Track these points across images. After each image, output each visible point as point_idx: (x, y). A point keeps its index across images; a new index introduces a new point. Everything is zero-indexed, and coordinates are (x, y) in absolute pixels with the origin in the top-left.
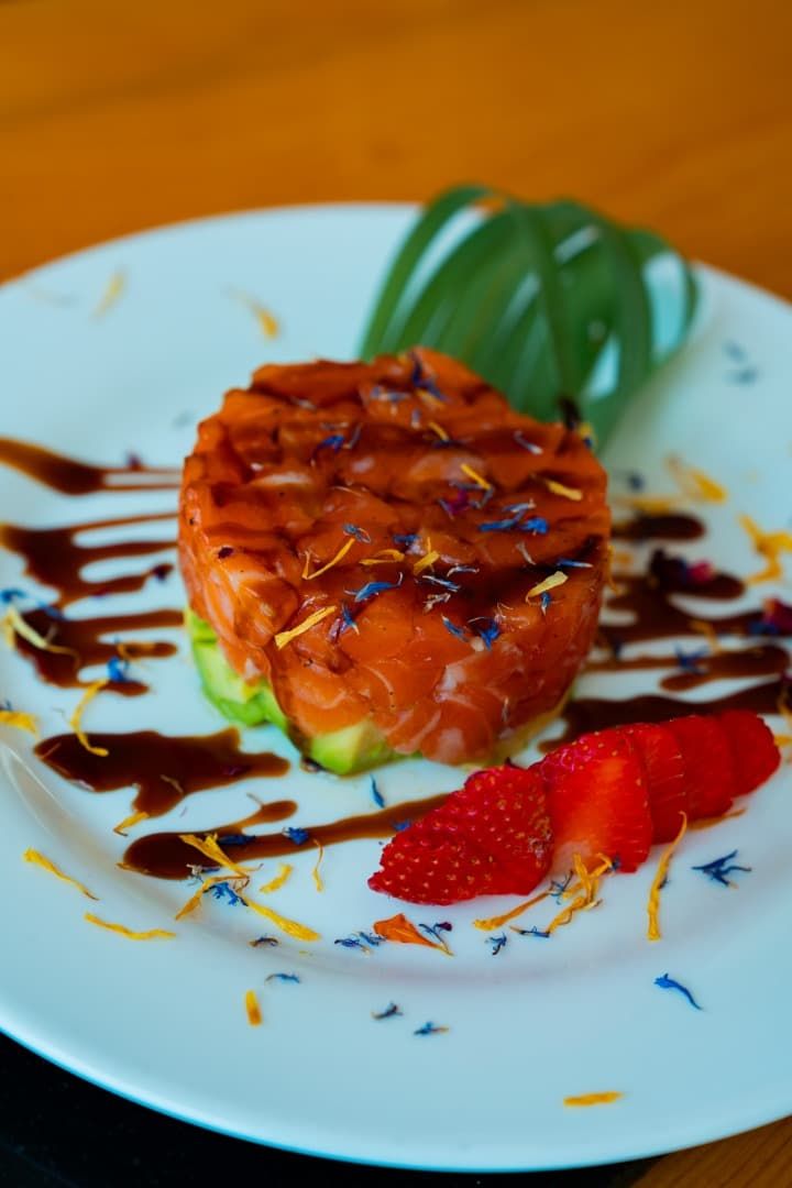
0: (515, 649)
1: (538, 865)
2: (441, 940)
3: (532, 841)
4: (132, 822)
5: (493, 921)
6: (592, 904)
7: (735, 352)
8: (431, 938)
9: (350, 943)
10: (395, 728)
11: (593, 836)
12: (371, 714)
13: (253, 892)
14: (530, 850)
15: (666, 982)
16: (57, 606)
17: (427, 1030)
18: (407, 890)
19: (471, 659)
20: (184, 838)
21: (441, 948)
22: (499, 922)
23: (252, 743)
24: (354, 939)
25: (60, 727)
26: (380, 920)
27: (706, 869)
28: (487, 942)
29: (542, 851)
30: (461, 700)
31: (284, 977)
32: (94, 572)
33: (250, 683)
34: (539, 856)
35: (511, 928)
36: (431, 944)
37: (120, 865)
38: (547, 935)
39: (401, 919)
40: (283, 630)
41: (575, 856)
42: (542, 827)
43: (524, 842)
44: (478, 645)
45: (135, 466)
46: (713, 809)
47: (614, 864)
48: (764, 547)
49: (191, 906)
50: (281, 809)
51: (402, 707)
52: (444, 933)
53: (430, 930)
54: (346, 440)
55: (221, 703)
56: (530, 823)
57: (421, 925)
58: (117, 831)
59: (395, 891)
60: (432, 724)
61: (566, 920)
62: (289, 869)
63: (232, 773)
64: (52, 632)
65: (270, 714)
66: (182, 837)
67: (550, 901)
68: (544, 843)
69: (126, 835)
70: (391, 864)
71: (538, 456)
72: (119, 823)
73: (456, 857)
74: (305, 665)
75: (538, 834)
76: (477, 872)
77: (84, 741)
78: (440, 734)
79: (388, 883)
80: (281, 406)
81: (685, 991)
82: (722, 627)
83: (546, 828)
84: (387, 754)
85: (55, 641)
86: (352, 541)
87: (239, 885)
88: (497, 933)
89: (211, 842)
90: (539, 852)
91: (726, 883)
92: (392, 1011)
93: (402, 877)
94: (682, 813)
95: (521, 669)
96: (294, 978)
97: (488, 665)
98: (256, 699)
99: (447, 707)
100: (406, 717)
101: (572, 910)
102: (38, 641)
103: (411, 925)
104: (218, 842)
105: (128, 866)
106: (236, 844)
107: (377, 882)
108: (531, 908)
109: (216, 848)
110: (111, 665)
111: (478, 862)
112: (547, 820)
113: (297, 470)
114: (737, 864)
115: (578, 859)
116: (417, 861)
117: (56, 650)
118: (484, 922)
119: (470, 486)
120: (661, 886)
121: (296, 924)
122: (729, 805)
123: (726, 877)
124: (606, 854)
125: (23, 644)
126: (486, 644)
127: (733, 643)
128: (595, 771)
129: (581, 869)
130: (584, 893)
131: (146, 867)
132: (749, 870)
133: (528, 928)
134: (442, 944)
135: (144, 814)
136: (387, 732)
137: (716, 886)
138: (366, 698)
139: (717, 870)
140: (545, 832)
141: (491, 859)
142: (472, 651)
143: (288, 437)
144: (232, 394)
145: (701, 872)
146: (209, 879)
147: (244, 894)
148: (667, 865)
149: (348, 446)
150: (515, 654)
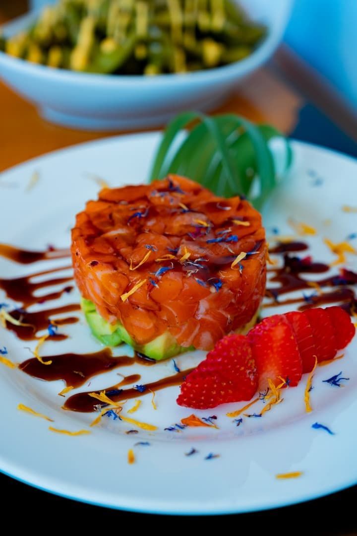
0: (230, 291)
1: (252, 384)
2: (213, 423)
3: (248, 371)
4: (66, 391)
5: (235, 412)
6: (279, 401)
7: (312, 173)
8: (208, 423)
9: (171, 429)
10: (180, 335)
11: (276, 368)
12: (168, 328)
13: (124, 413)
14: (248, 376)
15: (317, 426)
16: (23, 308)
17: (210, 457)
18: (194, 402)
19: (210, 297)
20: (90, 394)
21: (213, 426)
22: (238, 413)
23: (117, 353)
24: (173, 427)
25: (29, 355)
26: (183, 418)
27: (328, 381)
28: (233, 421)
29: (253, 377)
30: (209, 318)
31: (143, 444)
32: (39, 293)
33: (113, 324)
34: (252, 379)
35: (244, 415)
36: (208, 425)
37: (63, 408)
38: (260, 416)
39: (193, 417)
40: (124, 293)
41: (269, 380)
42: (251, 364)
43: (244, 373)
44: (213, 290)
45: (52, 249)
46: (329, 356)
47: (287, 382)
48: (336, 251)
49: (97, 421)
50: (133, 378)
51: (182, 324)
52: (214, 420)
53: (206, 420)
54: (143, 213)
55: (100, 338)
56: (246, 362)
57: (203, 418)
58: (60, 395)
59: (189, 404)
60: (197, 331)
61: (268, 409)
62: (140, 402)
63: (108, 366)
64: (21, 318)
65: (123, 337)
66: (89, 394)
67: (260, 402)
68: (254, 373)
69: (64, 396)
70: (185, 389)
71: (229, 211)
72: (61, 391)
73: (214, 382)
74: (136, 309)
75: (250, 368)
76: (224, 389)
77: (40, 360)
78: (201, 335)
79: (185, 400)
80: (112, 205)
81: (326, 428)
82: (322, 284)
83: (254, 365)
84: (178, 349)
85: (23, 321)
86: (150, 252)
87: (118, 411)
88: (238, 418)
89: (103, 395)
90: (252, 377)
91: (339, 385)
92: (193, 452)
93: (192, 395)
94: (314, 356)
95: (233, 301)
96: (147, 444)
97: (218, 299)
98: (116, 332)
99: (202, 321)
100: (184, 328)
101: (270, 404)
102: (16, 323)
103: (198, 419)
104: (106, 394)
105: (66, 408)
106: (114, 394)
107: (180, 401)
108: (252, 406)
109: (105, 397)
110: (49, 329)
111: (225, 384)
112: (253, 361)
113: (122, 228)
114: (343, 377)
115: (270, 380)
116: (197, 386)
117: (25, 325)
118: (231, 414)
119: (200, 226)
120: (310, 390)
121: (145, 424)
122: (335, 353)
123: (338, 383)
124: (283, 377)
125: (9, 325)
126: (217, 290)
127: (328, 290)
128: (271, 334)
129: (272, 386)
130: (275, 397)
131: (74, 408)
132: (349, 379)
133: (252, 414)
134: (213, 425)
135: (71, 387)
136: (177, 337)
137: (334, 388)
138: (165, 320)
139: (334, 381)
140: (253, 368)
141: (230, 382)
142: (210, 293)
143: (116, 216)
144: (90, 203)
145: (327, 383)
146: (104, 410)
147: (121, 414)
148: (311, 381)
149: (143, 216)
150: (230, 293)
